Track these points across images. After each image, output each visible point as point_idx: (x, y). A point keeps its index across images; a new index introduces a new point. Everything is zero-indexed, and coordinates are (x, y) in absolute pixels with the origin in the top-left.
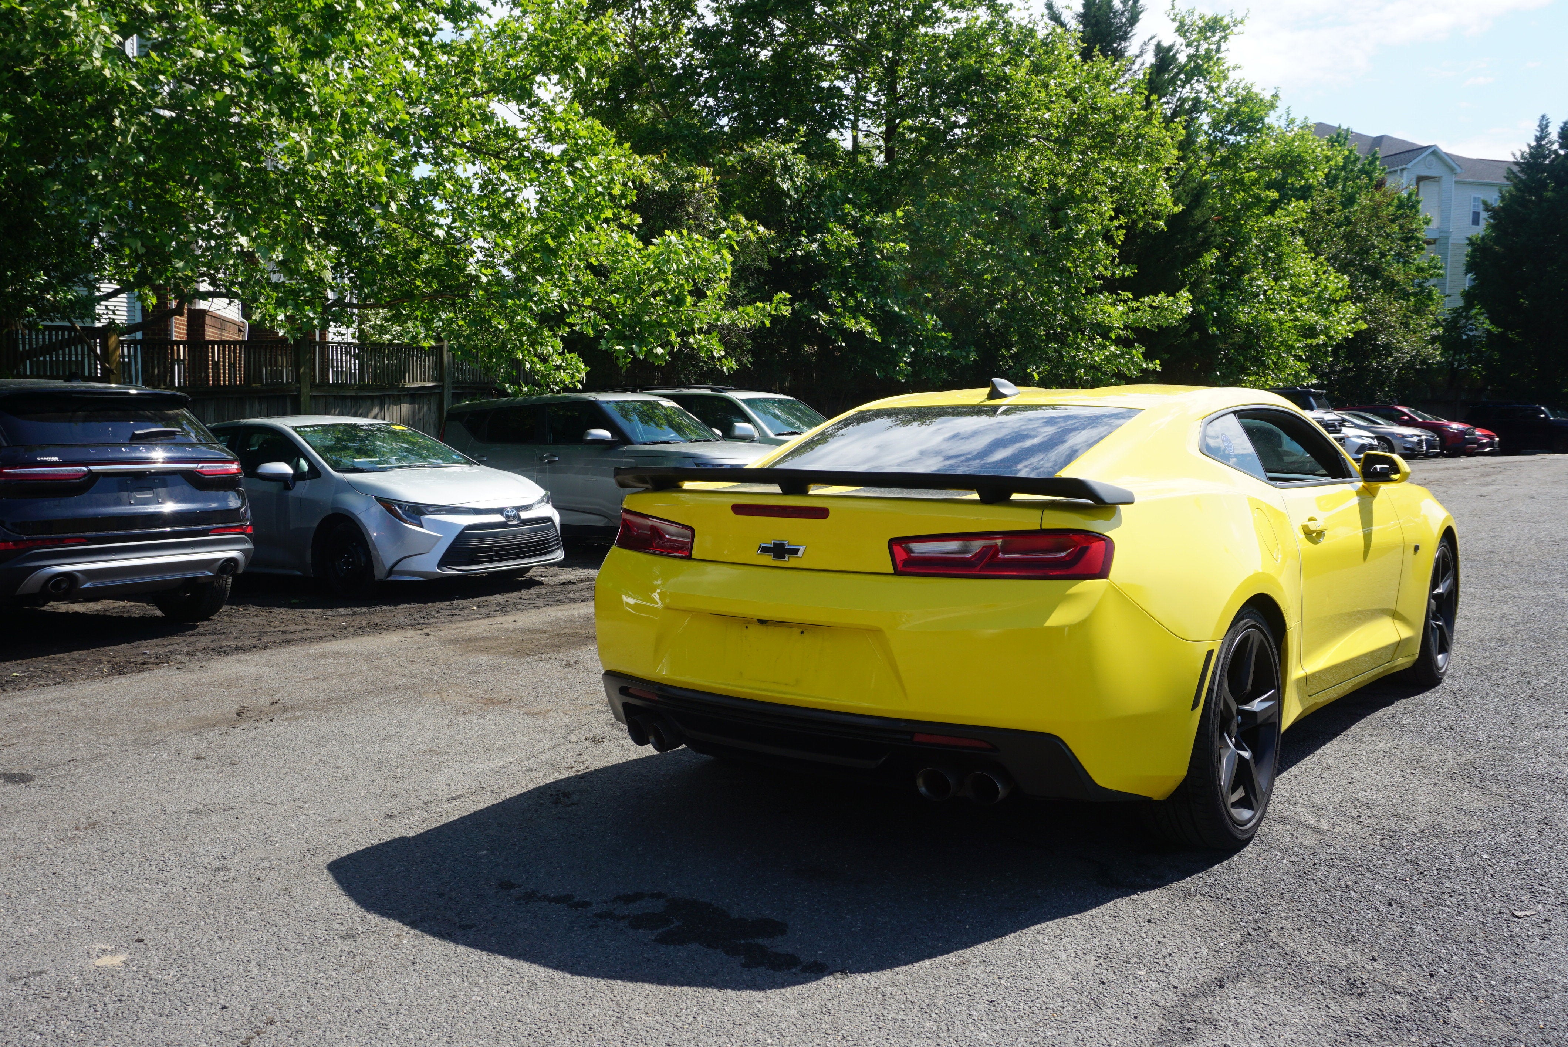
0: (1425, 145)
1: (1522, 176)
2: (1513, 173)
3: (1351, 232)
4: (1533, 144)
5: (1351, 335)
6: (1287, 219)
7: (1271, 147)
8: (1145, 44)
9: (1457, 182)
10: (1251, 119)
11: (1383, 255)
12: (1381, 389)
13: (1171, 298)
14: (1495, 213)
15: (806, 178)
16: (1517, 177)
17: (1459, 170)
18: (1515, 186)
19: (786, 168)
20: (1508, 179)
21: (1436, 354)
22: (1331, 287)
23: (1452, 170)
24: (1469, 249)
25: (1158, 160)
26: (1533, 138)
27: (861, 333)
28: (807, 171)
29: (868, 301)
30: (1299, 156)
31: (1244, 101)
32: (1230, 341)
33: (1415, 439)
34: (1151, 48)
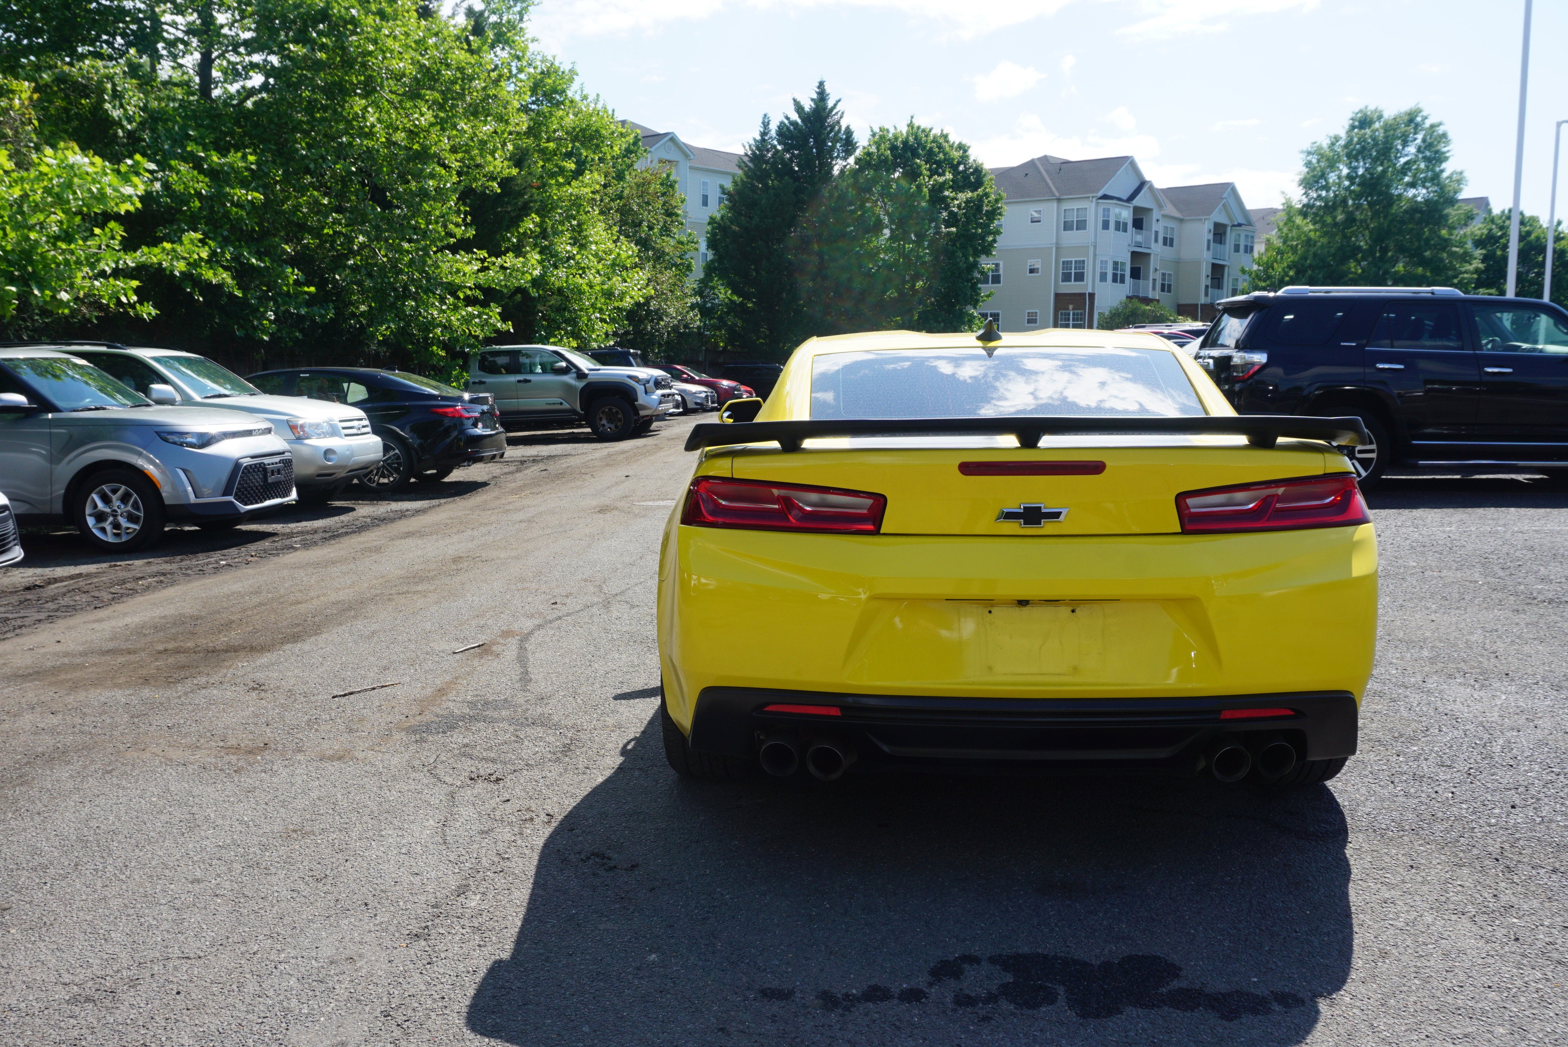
0: (661, 132)
1: (750, 165)
2: (744, 163)
3: (624, 205)
4: (758, 138)
5: (642, 300)
6: (586, 190)
7: (570, 120)
8: (457, 5)
9: (691, 168)
10: (555, 91)
11: (651, 228)
12: (653, 351)
13: (521, 259)
14: (730, 196)
15: (140, 108)
16: (747, 166)
17: (692, 157)
18: (746, 174)
19: (117, 95)
20: (740, 167)
21: (696, 320)
22: (624, 255)
23: (687, 156)
24: (709, 228)
25: (507, 122)
26: (758, 133)
27: (220, 286)
28: (139, 99)
29: (223, 253)
30: (597, 131)
31: (545, 74)
32: (547, 304)
33: (703, 395)
34: (462, 11)
